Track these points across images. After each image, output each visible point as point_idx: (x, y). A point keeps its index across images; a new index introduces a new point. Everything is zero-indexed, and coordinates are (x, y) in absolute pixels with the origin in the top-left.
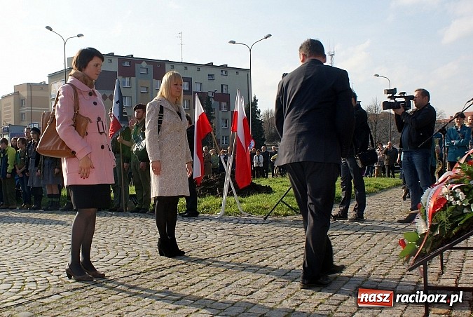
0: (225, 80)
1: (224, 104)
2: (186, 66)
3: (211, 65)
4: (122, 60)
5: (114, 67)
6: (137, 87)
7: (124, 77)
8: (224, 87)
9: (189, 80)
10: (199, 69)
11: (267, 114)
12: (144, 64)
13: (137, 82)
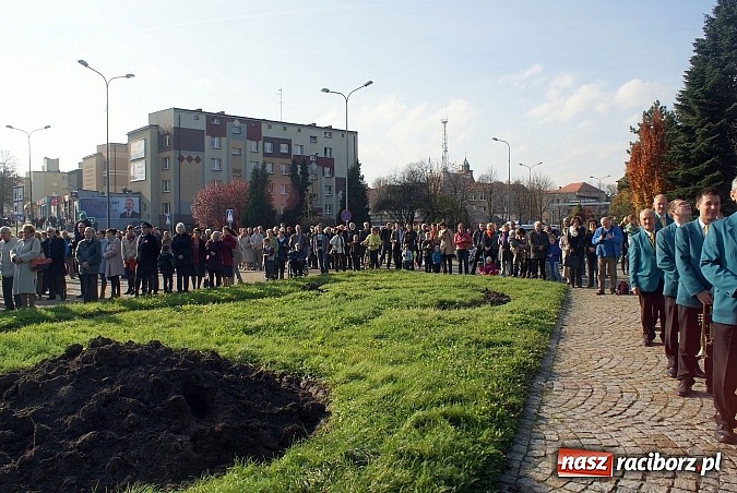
0: (329, 143)
1: (327, 170)
2: (285, 125)
3: (313, 126)
4: (210, 116)
5: (201, 125)
6: (228, 147)
7: (213, 136)
8: (328, 151)
9: (289, 142)
10: (299, 131)
11: (379, 182)
12: (237, 123)
13: (228, 143)
